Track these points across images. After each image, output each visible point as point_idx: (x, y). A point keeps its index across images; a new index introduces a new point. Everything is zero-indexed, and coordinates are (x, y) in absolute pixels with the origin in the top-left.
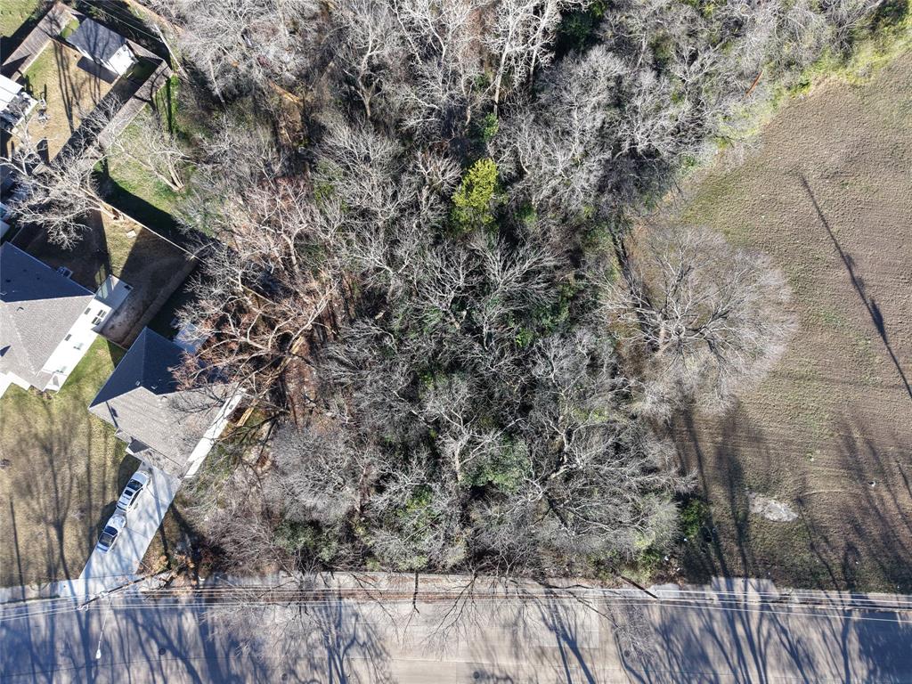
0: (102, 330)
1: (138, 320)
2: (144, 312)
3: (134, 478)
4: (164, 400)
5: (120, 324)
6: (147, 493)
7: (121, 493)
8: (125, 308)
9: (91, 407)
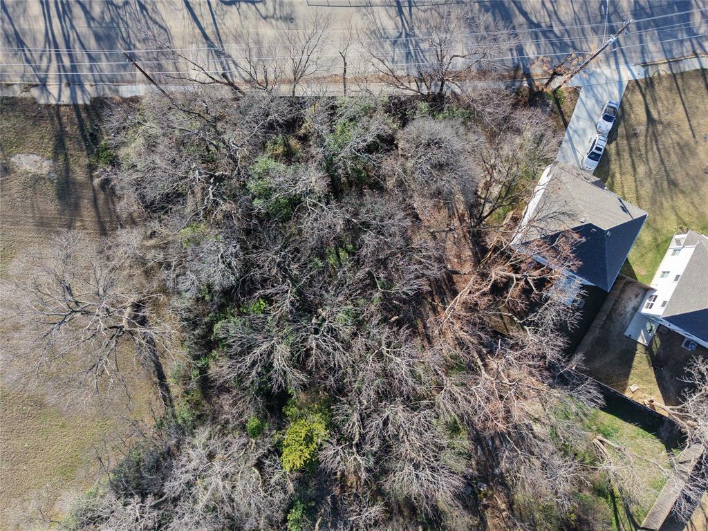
0: (647, 291)
1: (614, 305)
2: (611, 313)
3: (596, 163)
4: (582, 220)
5: (630, 299)
6: (583, 151)
7: (605, 149)
8: (628, 315)
9: (646, 215)
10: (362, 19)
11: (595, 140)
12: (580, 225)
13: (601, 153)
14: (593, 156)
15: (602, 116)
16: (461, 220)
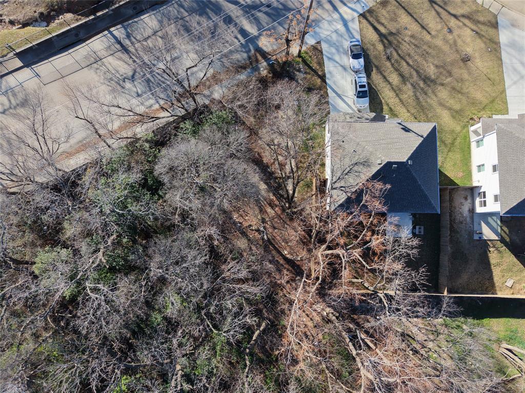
0: (472, 191)
1: (451, 216)
2: (451, 224)
3: (367, 99)
4: (379, 162)
5: (462, 204)
7: (368, 84)
8: (468, 219)
9: (435, 126)
10: (96, 73)
11: (355, 80)
12: (379, 167)
13: (366, 89)
14: (361, 95)
15: (351, 58)
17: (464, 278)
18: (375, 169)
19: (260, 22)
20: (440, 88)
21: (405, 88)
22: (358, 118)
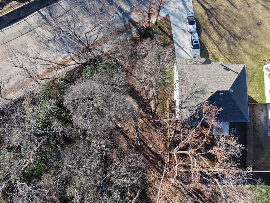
0: (266, 106)
2: (254, 127)
3: (199, 50)
5: (260, 114)
6: (188, 45)
7: (200, 40)
8: (264, 124)
9: (245, 66)
10: (31, 37)
11: (192, 38)
12: (211, 94)
13: (198, 43)
14: (195, 47)
15: (188, 24)
16: (142, 117)
17: (262, 160)
18: (208, 96)
19: (131, 4)
20: (244, 42)
21: (222, 42)
22: (195, 62)
